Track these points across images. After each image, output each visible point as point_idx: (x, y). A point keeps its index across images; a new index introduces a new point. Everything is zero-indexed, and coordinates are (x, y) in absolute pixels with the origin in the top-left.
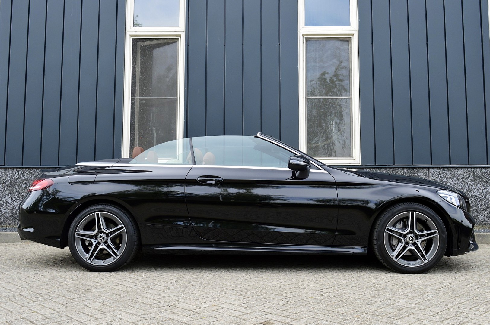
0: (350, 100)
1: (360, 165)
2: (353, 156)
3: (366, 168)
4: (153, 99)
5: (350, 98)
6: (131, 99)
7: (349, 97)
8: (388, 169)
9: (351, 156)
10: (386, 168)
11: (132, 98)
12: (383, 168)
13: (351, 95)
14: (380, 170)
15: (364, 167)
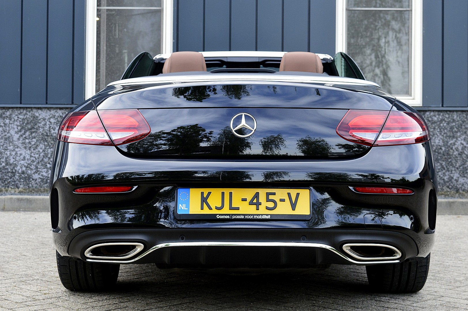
0: (409, 13)
1: (421, 107)
2: (411, 94)
3: (429, 111)
4: (128, 9)
5: (409, 11)
6: (98, 10)
7: (408, 9)
8: (460, 113)
9: (408, 94)
10: (457, 111)
11: (98, 8)
12: (453, 111)
13: (410, 6)
14: (449, 114)
15: (426, 109)
